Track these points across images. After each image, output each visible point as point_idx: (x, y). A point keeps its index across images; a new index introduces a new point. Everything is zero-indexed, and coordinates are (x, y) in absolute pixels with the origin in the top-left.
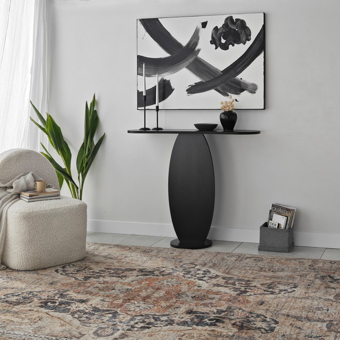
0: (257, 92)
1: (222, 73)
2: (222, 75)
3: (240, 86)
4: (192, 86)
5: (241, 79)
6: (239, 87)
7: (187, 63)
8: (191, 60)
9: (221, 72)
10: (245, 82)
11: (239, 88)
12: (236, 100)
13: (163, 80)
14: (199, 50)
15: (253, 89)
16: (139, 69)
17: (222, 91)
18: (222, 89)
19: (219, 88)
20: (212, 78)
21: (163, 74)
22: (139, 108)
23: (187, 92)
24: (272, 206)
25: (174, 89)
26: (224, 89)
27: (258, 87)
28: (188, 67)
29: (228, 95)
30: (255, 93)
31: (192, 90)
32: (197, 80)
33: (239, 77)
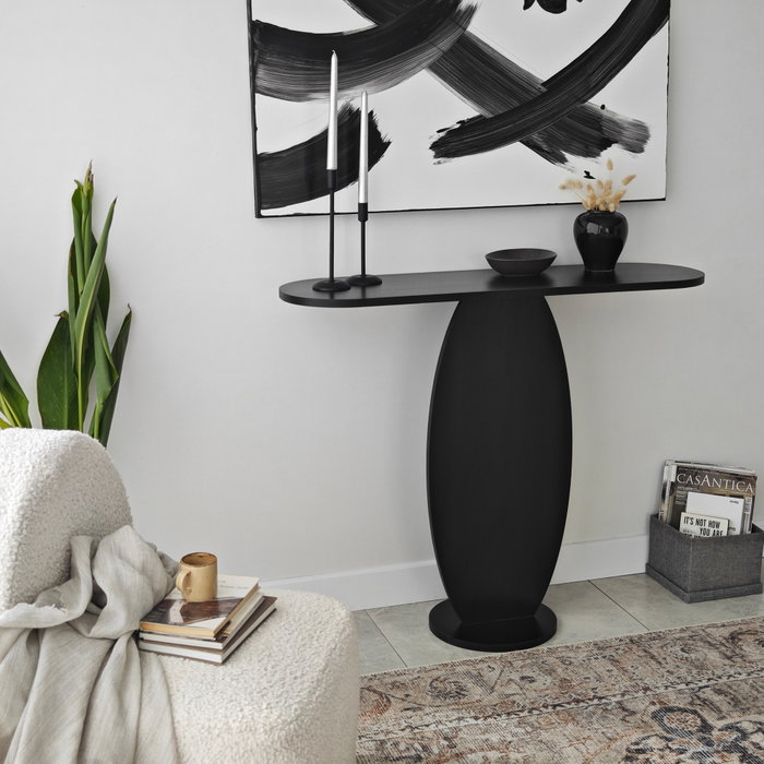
0: (647, 147)
1: (544, 89)
2: (544, 94)
3: (600, 129)
4: (451, 133)
5: (603, 107)
6: (595, 133)
7: (433, 53)
8: (445, 44)
9: (544, 84)
10: (615, 118)
11: (596, 135)
12: (587, 173)
13: (350, 111)
14: (471, 11)
15: (637, 140)
16: (261, 73)
17: (544, 147)
18: (546, 142)
19: (535, 137)
20: (516, 104)
21: (351, 92)
22: (263, 212)
23: (433, 153)
24: (678, 472)
25: (389, 143)
26: (550, 139)
27: (651, 132)
28: (435, 68)
29: (563, 160)
30: (641, 150)
31: (452, 144)
32: (467, 110)
33: (596, 101)
